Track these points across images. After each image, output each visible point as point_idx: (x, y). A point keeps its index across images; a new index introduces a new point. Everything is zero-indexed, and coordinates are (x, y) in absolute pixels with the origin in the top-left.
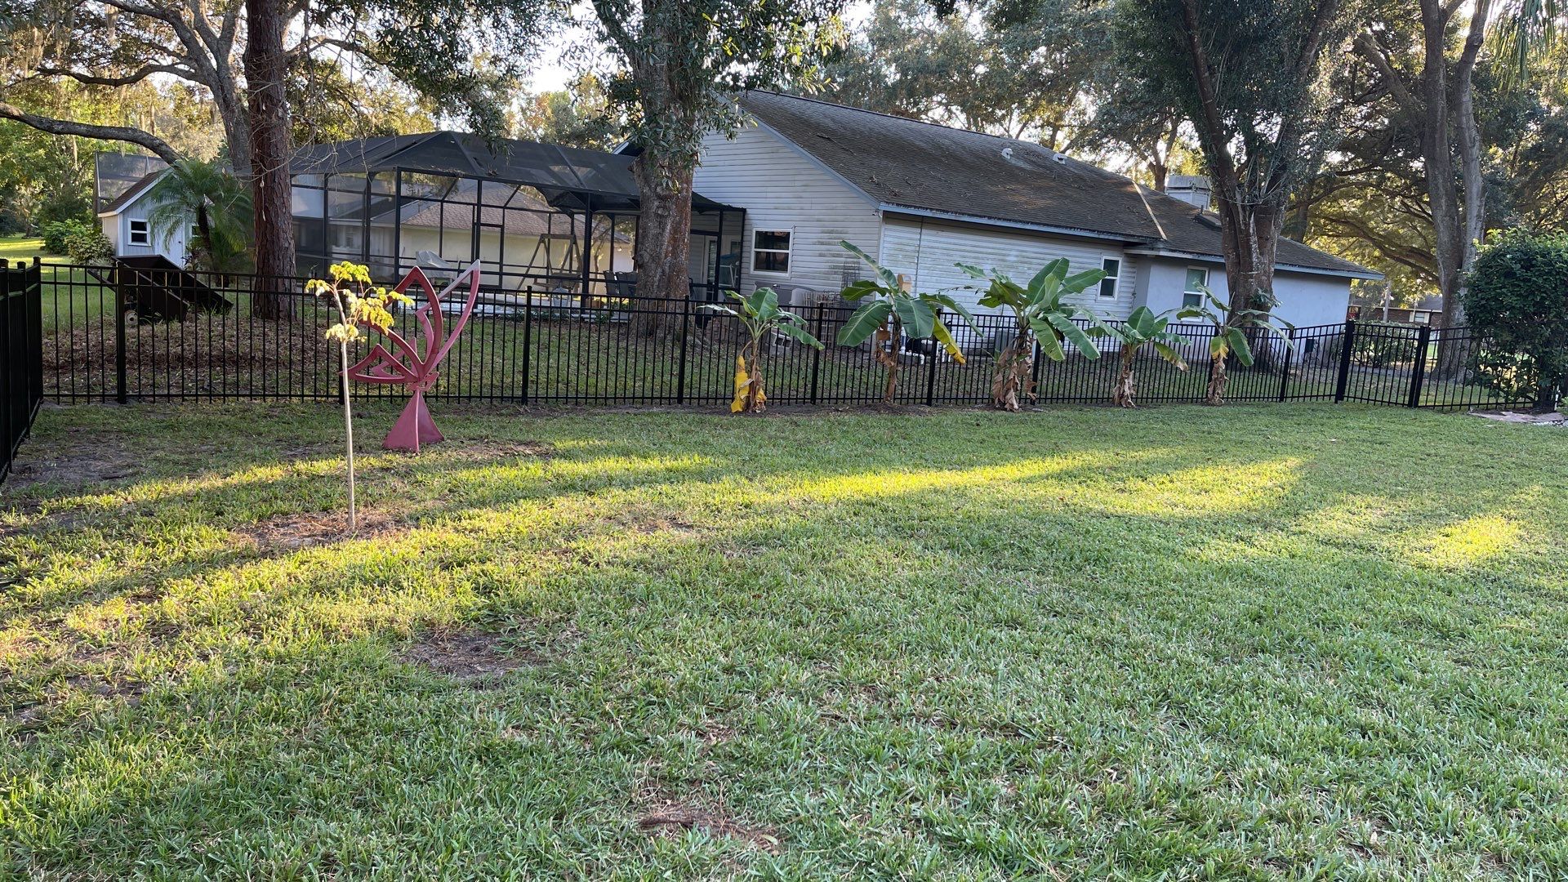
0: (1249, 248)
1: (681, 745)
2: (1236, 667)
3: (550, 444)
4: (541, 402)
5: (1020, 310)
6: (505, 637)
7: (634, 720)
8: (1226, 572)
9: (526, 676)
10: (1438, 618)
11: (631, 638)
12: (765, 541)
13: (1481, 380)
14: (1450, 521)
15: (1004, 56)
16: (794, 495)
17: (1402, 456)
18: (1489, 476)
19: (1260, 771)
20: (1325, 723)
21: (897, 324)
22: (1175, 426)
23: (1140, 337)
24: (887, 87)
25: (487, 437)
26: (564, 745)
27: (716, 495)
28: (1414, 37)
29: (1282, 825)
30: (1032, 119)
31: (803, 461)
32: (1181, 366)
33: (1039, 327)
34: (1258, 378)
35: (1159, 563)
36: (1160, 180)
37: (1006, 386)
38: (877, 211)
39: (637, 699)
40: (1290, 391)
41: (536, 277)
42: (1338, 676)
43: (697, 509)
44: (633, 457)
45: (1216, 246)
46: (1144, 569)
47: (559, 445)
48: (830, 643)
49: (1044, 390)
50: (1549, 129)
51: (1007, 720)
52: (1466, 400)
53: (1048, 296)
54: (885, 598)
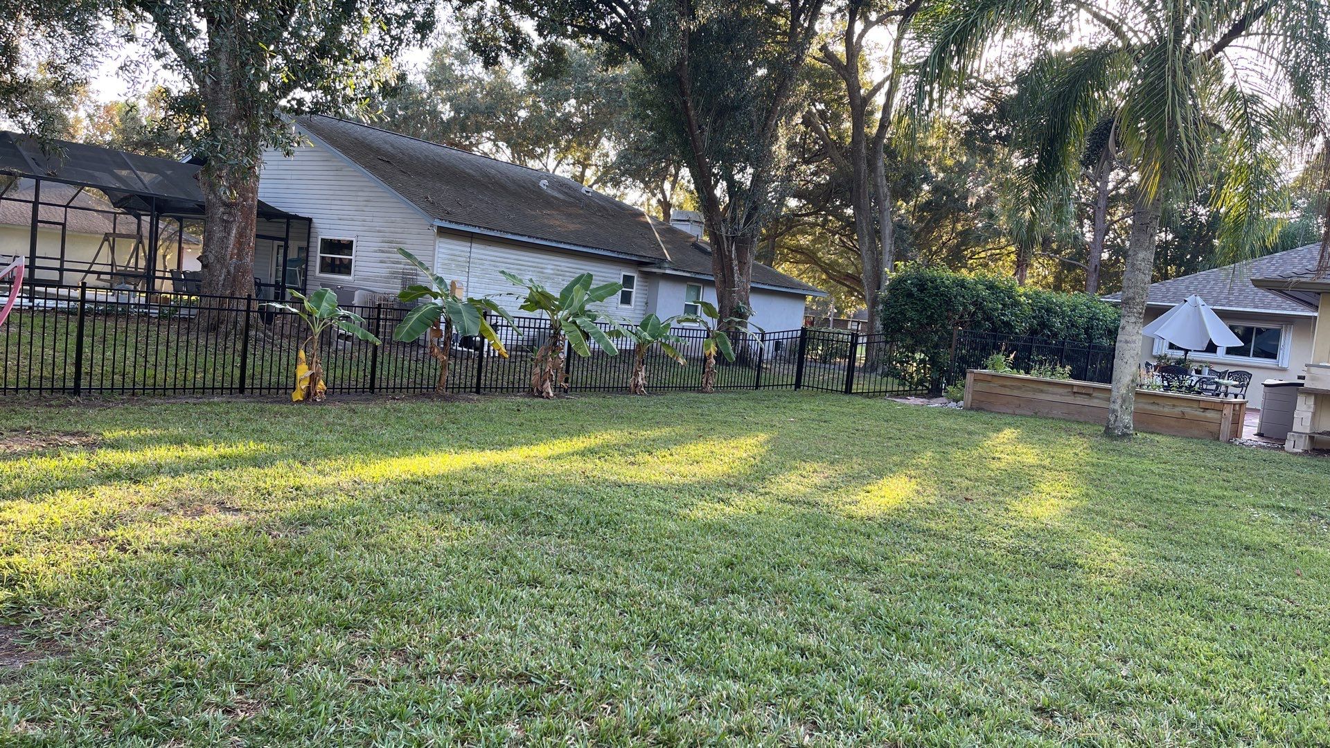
0: (732, 269)
1: (206, 724)
2: (712, 607)
3: (98, 434)
4: (95, 393)
5: (553, 314)
6: (27, 630)
7: (160, 703)
8: (708, 528)
9: (47, 667)
10: (860, 557)
11: (164, 622)
12: (313, 521)
13: (893, 373)
14: (870, 481)
15: (542, 104)
16: (345, 478)
17: (840, 431)
18: (898, 446)
19: (724, 693)
20: (775, 648)
21: (448, 324)
22: (677, 410)
23: (650, 339)
24: (442, 121)
25: (30, 428)
26: (82, 734)
27: (268, 479)
28: (845, 116)
29: (738, 738)
30: (565, 157)
31: (357, 445)
32: (681, 361)
33: (569, 329)
34: (739, 371)
35: (657, 522)
36: (667, 214)
37: (543, 378)
38: (432, 226)
39: (163, 683)
40: (763, 381)
41: (99, 273)
42: (786, 608)
43: (247, 493)
44: (186, 445)
45: (707, 268)
46: (645, 528)
47: (107, 435)
48: (365, 613)
49: (575, 381)
50: (937, 189)
51: (521, 669)
52: (883, 388)
53: (576, 303)
54: (422, 567)
